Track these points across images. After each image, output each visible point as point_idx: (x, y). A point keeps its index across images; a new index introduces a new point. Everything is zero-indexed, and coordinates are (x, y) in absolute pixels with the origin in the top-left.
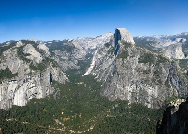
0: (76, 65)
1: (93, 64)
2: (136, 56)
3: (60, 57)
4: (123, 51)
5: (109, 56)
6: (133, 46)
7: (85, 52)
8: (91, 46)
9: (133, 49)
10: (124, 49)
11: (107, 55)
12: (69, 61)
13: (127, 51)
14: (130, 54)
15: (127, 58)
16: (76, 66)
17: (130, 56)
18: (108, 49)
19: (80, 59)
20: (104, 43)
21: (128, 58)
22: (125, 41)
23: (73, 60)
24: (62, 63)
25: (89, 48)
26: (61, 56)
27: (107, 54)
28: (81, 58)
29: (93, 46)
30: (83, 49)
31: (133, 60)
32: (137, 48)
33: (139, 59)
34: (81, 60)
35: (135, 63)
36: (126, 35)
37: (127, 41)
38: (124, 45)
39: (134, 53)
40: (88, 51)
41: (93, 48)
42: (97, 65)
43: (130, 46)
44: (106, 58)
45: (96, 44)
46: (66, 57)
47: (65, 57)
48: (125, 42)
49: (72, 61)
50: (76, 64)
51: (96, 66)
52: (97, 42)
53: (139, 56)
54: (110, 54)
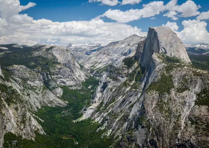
0: (59, 97)
1: (97, 99)
2: (190, 88)
3: (25, 80)
4: (163, 75)
5: (131, 84)
6: (184, 66)
7: (82, 74)
8: (96, 62)
9: (184, 73)
10: (165, 73)
11: (127, 82)
12: (44, 89)
13: (171, 76)
14: (176, 84)
15: (169, 93)
16: (58, 99)
17: (177, 88)
18: (130, 71)
19: (71, 86)
20: (123, 57)
21: (173, 92)
22: (168, 55)
23: (54, 88)
24: (28, 95)
25: (93, 66)
26: (27, 79)
27: (127, 80)
28: (75, 86)
29: (99, 61)
30: (80, 67)
31: (183, 98)
32: (193, 72)
33: (198, 95)
34: (74, 88)
35: (187, 104)
36: (170, 43)
37: (171, 55)
38: (164, 64)
39: (186, 81)
40: (89, 71)
41: (100, 65)
42: (105, 102)
43: (178, 66)
44: (124, 88)
45: (107, 59)
46: (37, 82)
47: (35, 82)
48: (167, 57)
49: (51, 90)
50: (58, 95)
51: (102, 103)
52: (108, 55)
53: (197, 89)
54: (133, 82)
